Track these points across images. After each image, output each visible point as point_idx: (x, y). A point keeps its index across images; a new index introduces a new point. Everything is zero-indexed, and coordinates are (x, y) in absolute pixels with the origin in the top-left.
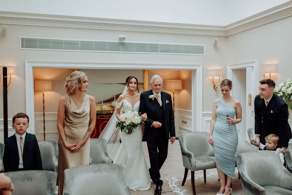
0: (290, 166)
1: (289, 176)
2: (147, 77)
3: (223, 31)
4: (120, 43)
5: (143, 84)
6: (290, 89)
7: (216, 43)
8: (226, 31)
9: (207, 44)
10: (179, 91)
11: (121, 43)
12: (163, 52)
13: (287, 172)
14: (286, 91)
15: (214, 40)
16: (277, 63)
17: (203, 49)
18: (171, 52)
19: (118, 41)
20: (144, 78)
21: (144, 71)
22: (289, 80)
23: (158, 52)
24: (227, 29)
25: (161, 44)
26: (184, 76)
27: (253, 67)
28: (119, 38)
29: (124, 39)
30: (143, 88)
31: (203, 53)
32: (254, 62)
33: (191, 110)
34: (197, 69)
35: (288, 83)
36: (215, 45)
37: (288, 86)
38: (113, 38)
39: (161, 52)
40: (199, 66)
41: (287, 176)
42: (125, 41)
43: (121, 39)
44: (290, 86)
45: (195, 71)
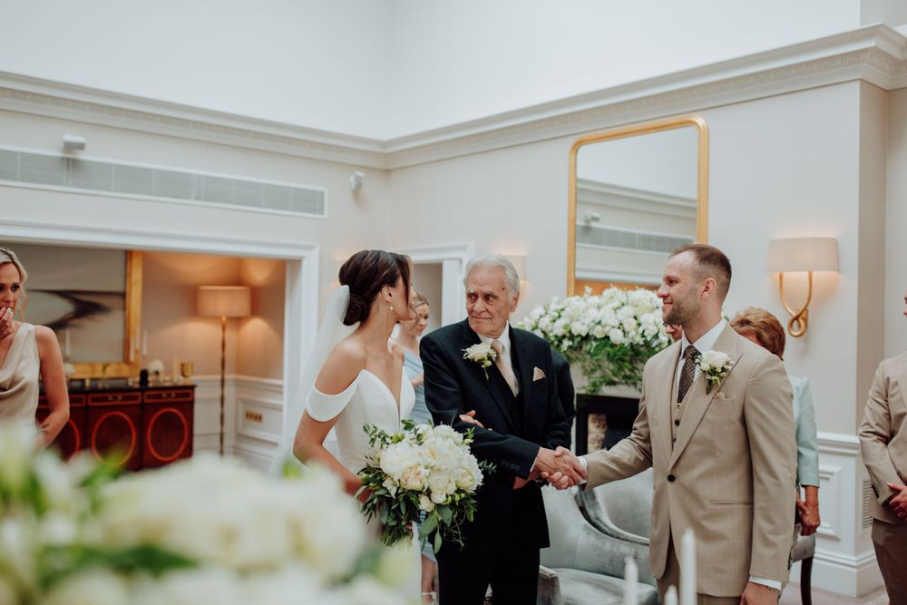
0: (595, 514)
1: (597, 538)
2: (137, 274)
3: (380, 154)
4: (63, 159)
5: (123, 295)
6: (561, 323)
7: (359, 186)
8: (387, 155)
9: (333, 187)
10: (238, 321)
11: (68, 159)
12: (206, 199)
13: (592, 530)
14: (550, 328)
15: (352, 179)
16: (523, 253)
17: (322, 202)
18: (230, 202)
19: (60, 154)
20: (127, 275)
21: (128, 254)
22: (555, 299)
23: (189, 198)
24: (389, 150)
25: (199, 176)
26: (259, 276)
27: (461, 262)
28: (62, 145)
29: (81, 147)
30: (124, 309)
31: (321, 211)
32: (463, 248)
33: (281, 377)
34: (303, 257)
35: (554, 307)
36: (357, 192)
37: (556, 314)
38: (43, 142)
39: (198, 198)
40: (310, 248)
41: (592, 539)
42: (82, 156)
43: (69, 147)
44: (560, 316)
45: (296, 263)
